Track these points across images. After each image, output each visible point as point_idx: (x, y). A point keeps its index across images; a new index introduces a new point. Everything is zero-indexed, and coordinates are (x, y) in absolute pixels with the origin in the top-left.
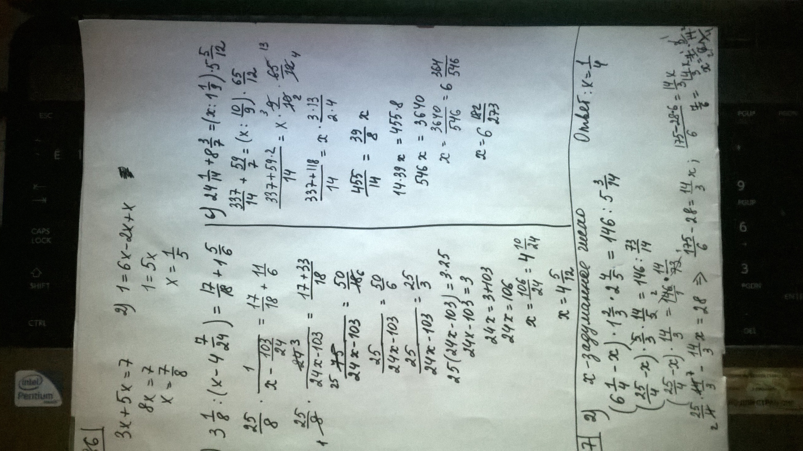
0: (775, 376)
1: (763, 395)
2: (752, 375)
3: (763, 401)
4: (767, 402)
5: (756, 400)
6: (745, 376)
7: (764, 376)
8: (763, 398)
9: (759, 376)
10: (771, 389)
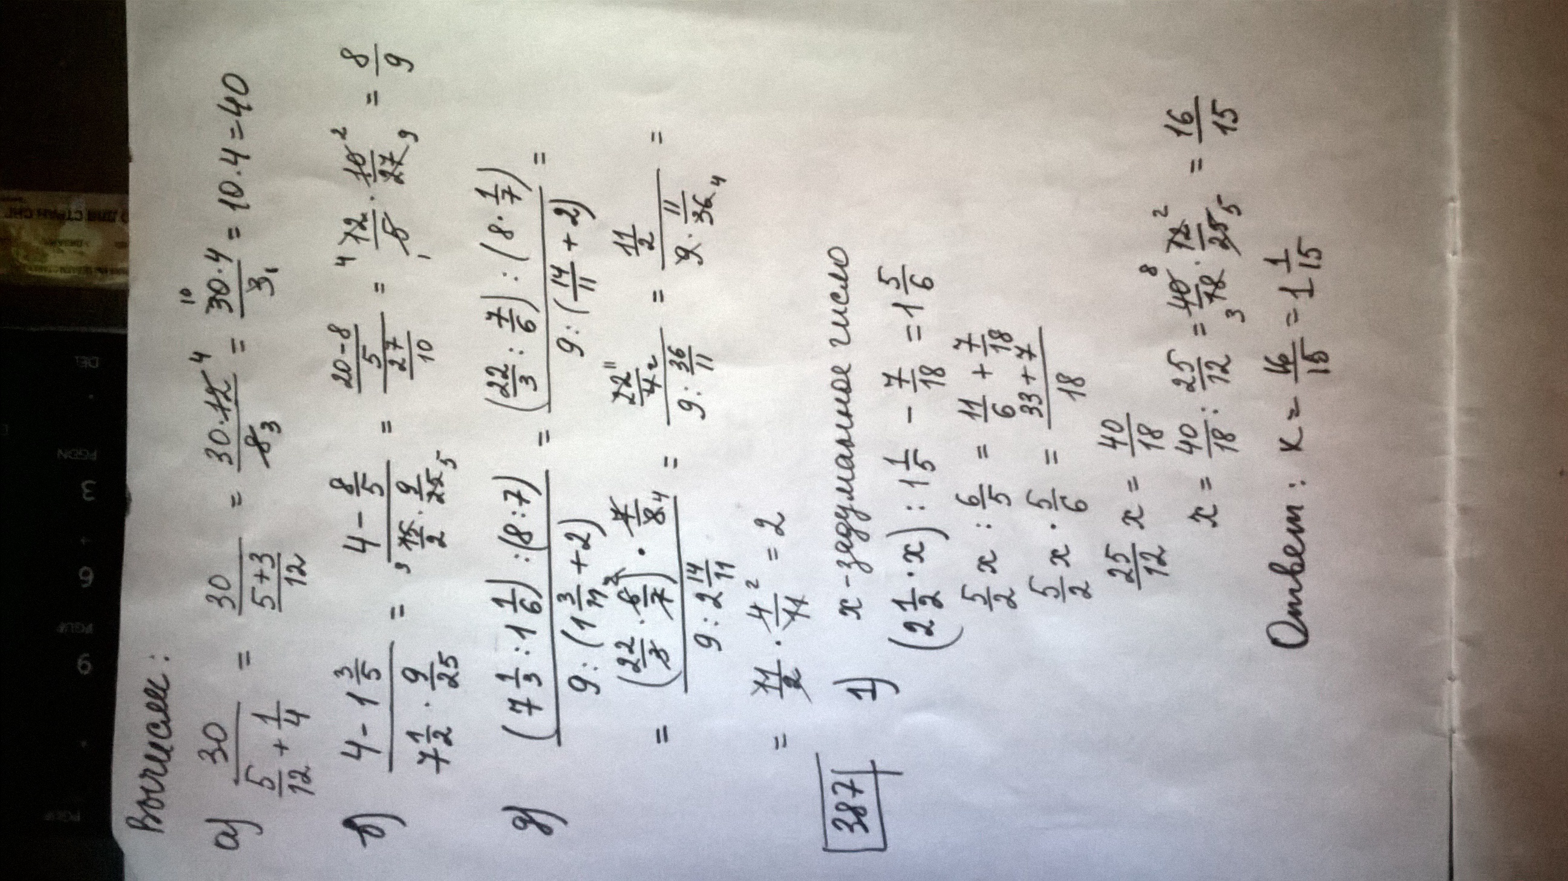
0: (41, 269)
1: (69, 231)
2: (87, 270)
3: (70, 219)
4: (61, 218)
5: (83, 223)
6: (103, 270)
7: (63, 269)
8: (68, 224)
9: (74, 269)
10: (52, 243)
